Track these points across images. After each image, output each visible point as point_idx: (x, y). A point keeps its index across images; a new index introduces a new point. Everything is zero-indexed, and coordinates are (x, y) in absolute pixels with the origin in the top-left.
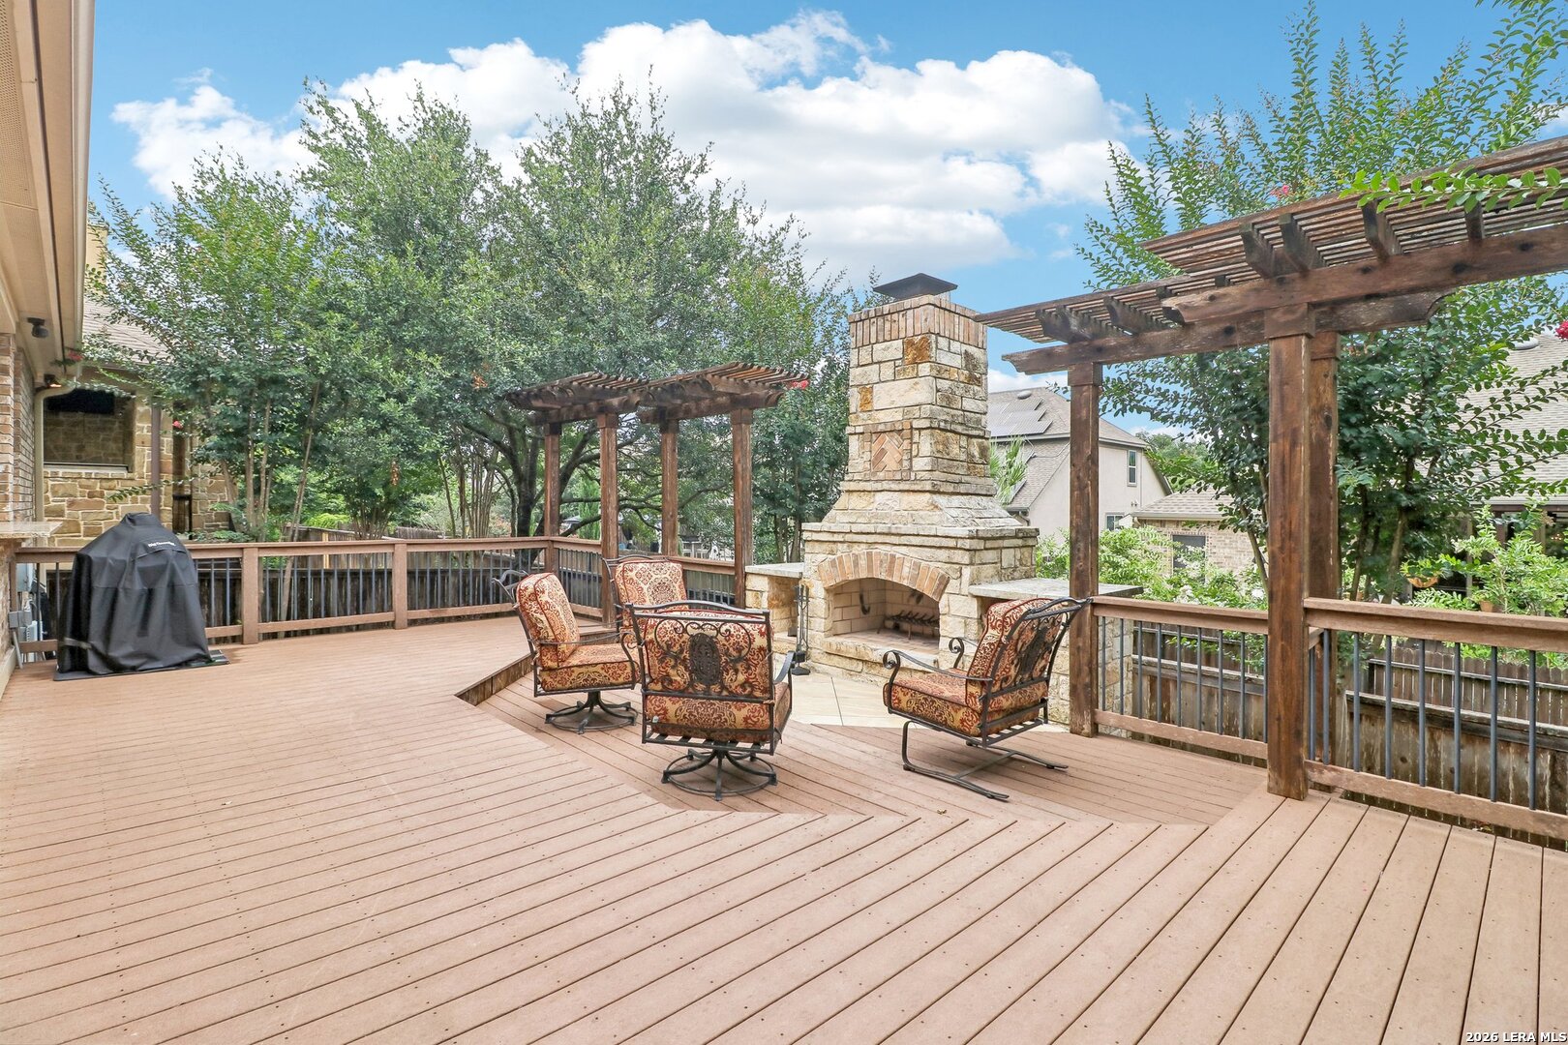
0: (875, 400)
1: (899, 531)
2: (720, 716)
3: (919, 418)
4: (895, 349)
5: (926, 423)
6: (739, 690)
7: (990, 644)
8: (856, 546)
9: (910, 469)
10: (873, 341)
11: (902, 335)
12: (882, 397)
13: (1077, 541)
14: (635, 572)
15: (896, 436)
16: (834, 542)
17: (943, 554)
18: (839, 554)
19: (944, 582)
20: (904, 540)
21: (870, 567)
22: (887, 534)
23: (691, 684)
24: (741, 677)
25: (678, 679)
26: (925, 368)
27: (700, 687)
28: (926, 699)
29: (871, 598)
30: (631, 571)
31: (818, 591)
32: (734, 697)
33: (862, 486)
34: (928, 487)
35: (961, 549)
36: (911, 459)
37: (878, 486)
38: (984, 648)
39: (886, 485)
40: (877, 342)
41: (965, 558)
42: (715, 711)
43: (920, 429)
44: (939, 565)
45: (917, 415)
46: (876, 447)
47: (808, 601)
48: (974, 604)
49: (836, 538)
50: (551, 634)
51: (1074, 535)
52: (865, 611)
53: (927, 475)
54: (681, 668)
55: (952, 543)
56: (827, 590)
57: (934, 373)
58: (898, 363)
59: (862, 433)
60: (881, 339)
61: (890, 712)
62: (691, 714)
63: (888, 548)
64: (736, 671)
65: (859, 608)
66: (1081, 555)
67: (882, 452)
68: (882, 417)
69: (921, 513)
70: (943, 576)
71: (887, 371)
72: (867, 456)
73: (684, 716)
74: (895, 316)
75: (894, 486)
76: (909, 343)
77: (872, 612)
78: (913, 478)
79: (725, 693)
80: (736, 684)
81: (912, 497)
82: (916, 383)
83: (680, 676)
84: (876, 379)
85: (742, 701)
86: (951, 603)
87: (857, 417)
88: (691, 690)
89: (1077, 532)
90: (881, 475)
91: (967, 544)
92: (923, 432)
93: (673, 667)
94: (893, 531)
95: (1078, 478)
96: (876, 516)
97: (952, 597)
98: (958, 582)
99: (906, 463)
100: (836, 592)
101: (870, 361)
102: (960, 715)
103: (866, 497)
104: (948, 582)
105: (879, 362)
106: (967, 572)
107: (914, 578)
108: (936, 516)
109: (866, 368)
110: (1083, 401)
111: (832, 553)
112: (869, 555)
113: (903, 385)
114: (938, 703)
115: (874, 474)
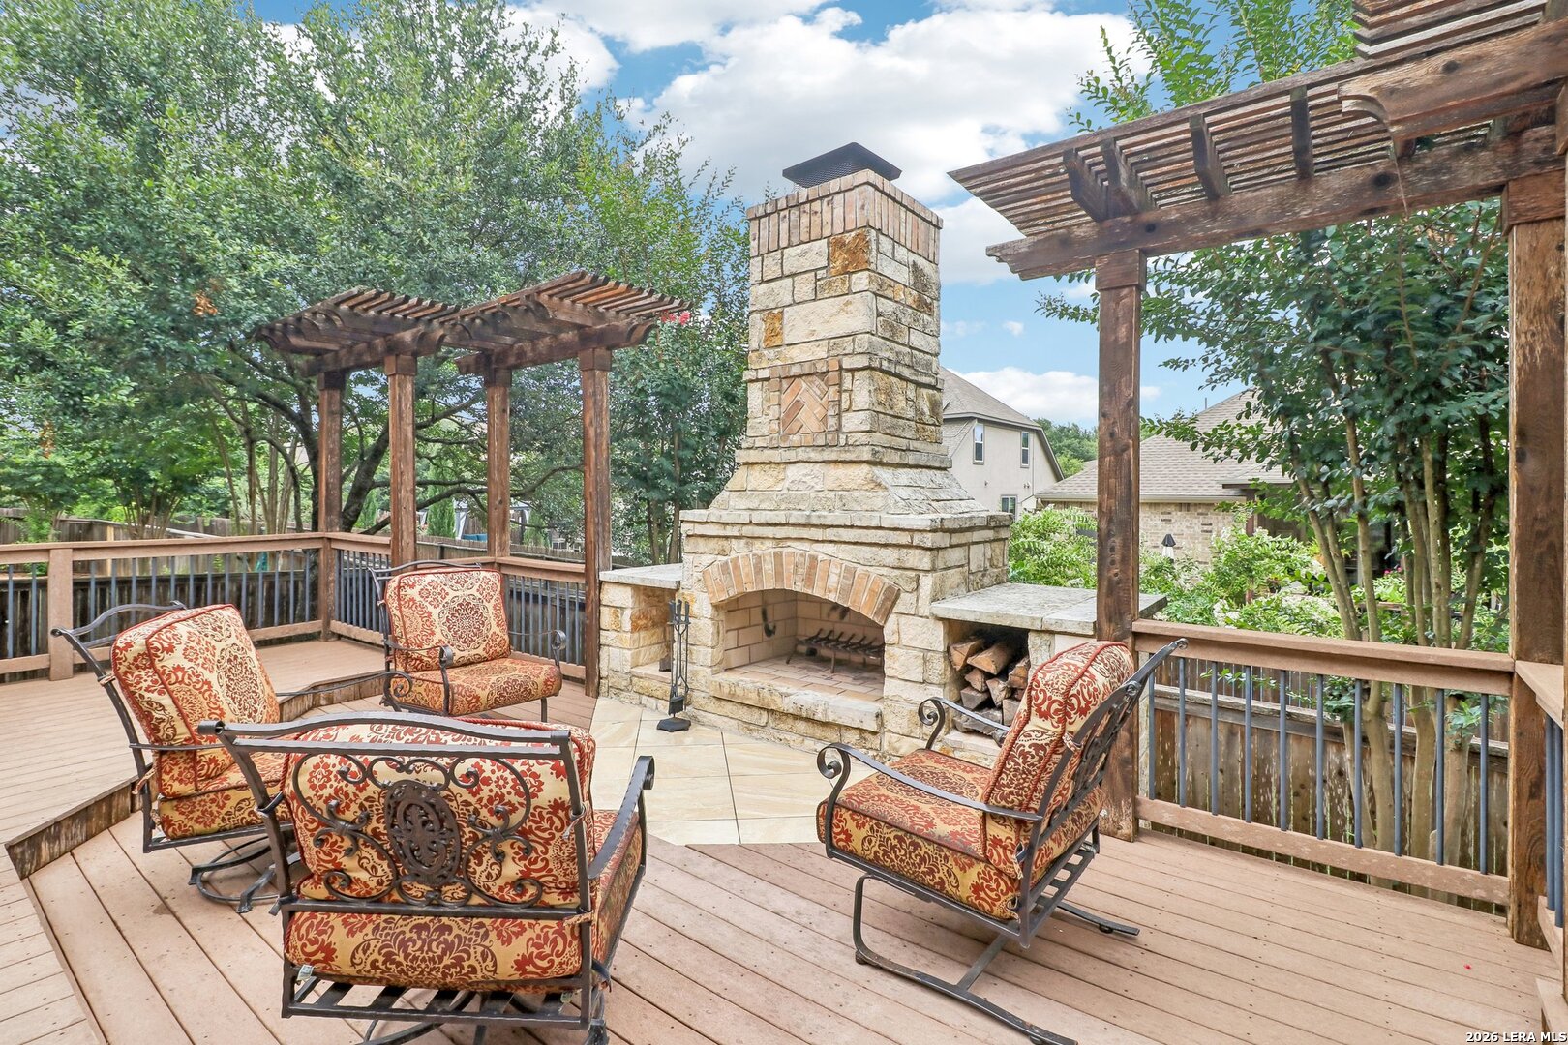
0: (786, 330)
1: (823, 521)
2: (459, 961)
3: (852, 354)
4: (816, 254)
5: (863, 361)
6: (510, 894)
7: (1037, 747)
8: (757, 543)
9: (839, 430)
10: (783, 243)
11: (827, 232)
12: (798, 325)
13: (1109, 535)
14: (418, 588)
15: (817, 381)
16: (727, 537)
17: (890, 556)
18: (733, 555)
19: (892, 597)
20: (830, 534)
21: (779, 574)
22: (804, 526)
23: (396, 883)
24: (512, 869)
25: (363, 876)
26: (861, 280)
27: (418, 889)
28: (900, 839)
29: (776, 614)
30: (412, 587)
31: (702, 608)
32: (496, 908)
33: (767, 455)
34: (866, 455)
35: (917, 547)
36: (839, 415)
37: (791, 455)
38: (1024, 755)
39: (802, 454)
40: (790, 245)
41: (925, 561)
42: (449, 947)
43: (853, 370)
44: (884, 571)
45: (849, 350)
46: (787, 399)
47: (687, 623)
48: (939, 630)
49: (729, 531)
50: (181, 729)
51: (1104, 526)
52: (769, 632)
53: (864, 438)
54: (369, 853)
55: (904, 539)
56: (716, 607)
57: (874, 287)
58: (820, 274)
59: (767, 380)
60: (795, 240)
61: (830, 855)
62: (389, 957)
63: (806, 546)
64: (500, 857)
65: (760, 629)
66: (1117, 557)
67: (797, 406)
68: (797, 354)
69: (856, 494)
70: (890, 588)
71: (805, 287)
72: (774, 412)
73: (374, 965)
74: (816, 206)
75: (814, 455)
76: (836, 244)
77: (779, 632)
78: (842, 442)
79: (476, 900)
80: (500, 882)
81: (841, 471)
82: (848, 303)
83: (367, 871)
84: (788, 300)
85: (515, 917)
86: (902, 627)
87: (760, 357)
88: (396, 896)
89: (1110, 521)
90: (795, 439)
91: (929, 540)
92: (857, 375)
93: (349, 852)
94: (815, 521)
95: (1112, 435)
96: (786, 499)
97: (903, 619)
98: (913, 596)
99: (832, 422)
100: (728, 608)
101: (778, 273)
102: (973, 875)
103: (773, 471)
104: (898, 597)
105: (792, 275)
106: (927, 582)
107: (846, 591)
108: (878, 499)
109: (772, 285)
110: (1120, 314)
111: (723, 553)
112: (778, 556)
113: (827, 306)
114: (926, 849)
115: (785, 437)
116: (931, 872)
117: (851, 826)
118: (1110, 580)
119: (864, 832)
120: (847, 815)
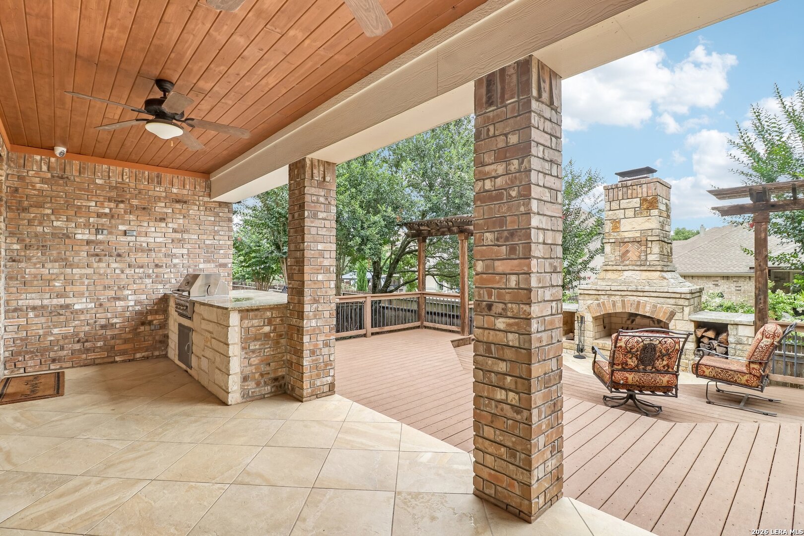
0: (622, 227)
1: (643, 290)
2: (655, 381)
3: (652, 236)
4: (636, 202)
5: (657, 238)
6: (662, 368)
7: (766, 345)
8: (613, 297)
9: (646, 260)
10: (620, 198)
11: (640, 196)
12: (625, 225)
13: (759, 295)
15: (636, 244)
16: (599, 295)
17: (672, 301)
18: (602, 300)
19: (672, 315)
20: (645, 294)
21: (624, 306)
22: (634, 291)
23: (637, 366)
24: (665, 363)
25: (632, 363)
26: (655, 212)
27: (641, 367)
28: (722, 371)
31: (589, 318)
32: (658, 371)
33: (615, 268)
34: (659, 268)
35: (682, 298)
36: (646, 255)
37: (626, 268)
38: (762, 347)
39: (631, 267)
40: (623, 199)
41: (687, 303)
42: (652, 378)
43: (652, 241)
44: (669, 306)
45: (650, 234)
46: (623, 249)
47: (584, 323)
48: (693, 325)
49: (600, 293)
51: (757, 292)
53: (657, 263)
54: (634, 359)
55: (678, 296)
56: (593, 318)
57: (659, 214)
58: (637, 209)
59: (615, 242)
60: (625, 197)
61: (697, 377)
62: (640, 379)
63: (635, 298)
64: (663, 360)
66: (762, 301)
67: (627, 251)
68: (626, 235)
69: (655, 281)
70: (672, 311)
71: (630, 213)
72: (617, 253)
73: (637, 381)
74: (635, 187)
75: (636, 268)
76: (644, 200)
78: (648, 264)
79: (654, 370)
80: (661, 365)
81: (648, 273)
82: (649, 219)
83: (632, 362)
84: (623, 217)
85: (662, 373)
86: (677, 324)
87: (610, 235)
88: (636, 368)
89: (759, 291)
90: (627, 262)
91: (688, 296)
92: (653, 243)
93: (630, 358)
94: (639, 290)
95: (760, 265)
96: (624, 282)
97: (677, 321)
98: (681, 314)
99: (643, 258)
100: (596, 319)
101: (618, 208)
102: (746, 377)
103: (618, 273)
104: (675, 314)
105: (624, 209)
106: (687, 310)
107: (653, 312)
108: (665, 283)
109: (615, 211)
110: (762, 230)
111: (597, 300)
112: (623, 301)
113: (640, 220)
114: (730, 372)
115: (623, 262)
116: (732, 378)
117: (705, 369)
118: (759, 308)
119: (709, 370)
120: (703, 366)
